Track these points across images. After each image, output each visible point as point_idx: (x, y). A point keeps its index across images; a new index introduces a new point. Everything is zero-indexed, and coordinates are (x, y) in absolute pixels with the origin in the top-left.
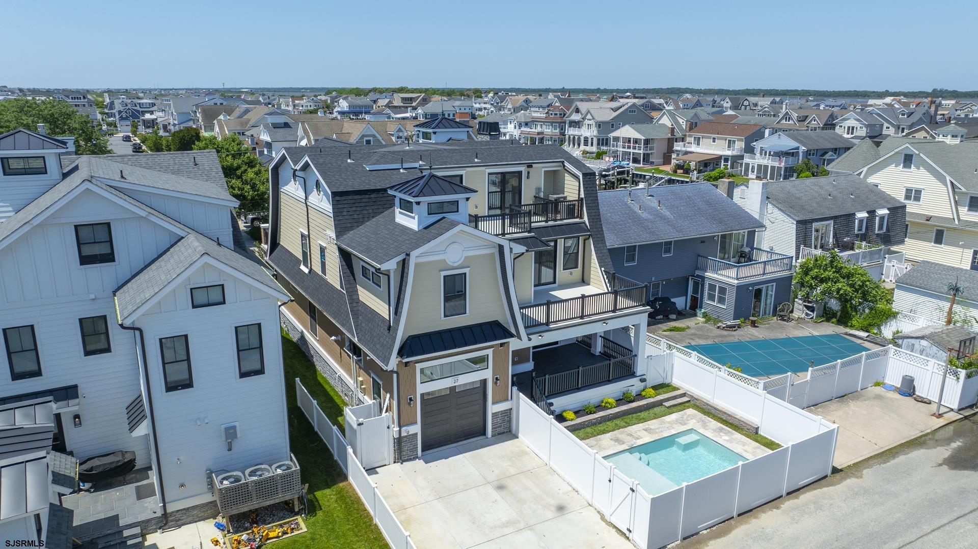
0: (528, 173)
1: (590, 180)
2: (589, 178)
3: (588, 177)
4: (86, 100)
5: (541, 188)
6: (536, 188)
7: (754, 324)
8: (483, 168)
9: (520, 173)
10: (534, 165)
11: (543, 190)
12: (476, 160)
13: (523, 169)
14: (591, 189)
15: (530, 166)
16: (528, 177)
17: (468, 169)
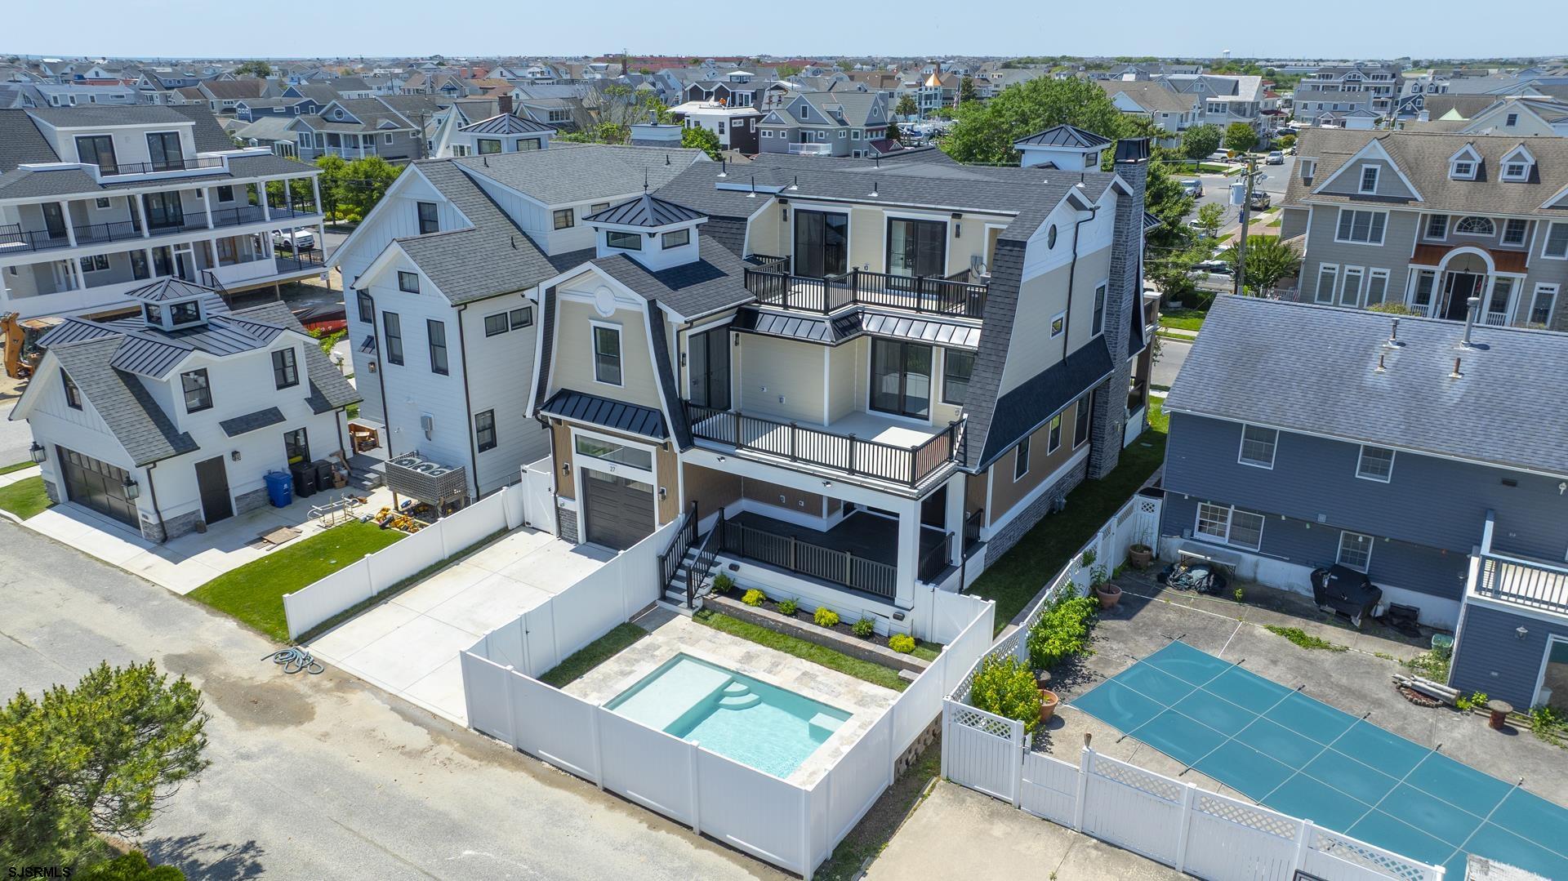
0: (958, 227)
1: (1010, 253)
2: (1011, 251)
3: (1009, 248)
4: (1394, 80)
5: (982, 258)
6: (972, 257)
7: (1499, 722)
8: (880, 208)
9: (944, 224)
10: (965, 216)
11: (985, 261)
12: (875, 195)
13: (946, 218)
14: (1009, 271)
15: (957, 215)
16: (958, 235)
17: (855, 206)
